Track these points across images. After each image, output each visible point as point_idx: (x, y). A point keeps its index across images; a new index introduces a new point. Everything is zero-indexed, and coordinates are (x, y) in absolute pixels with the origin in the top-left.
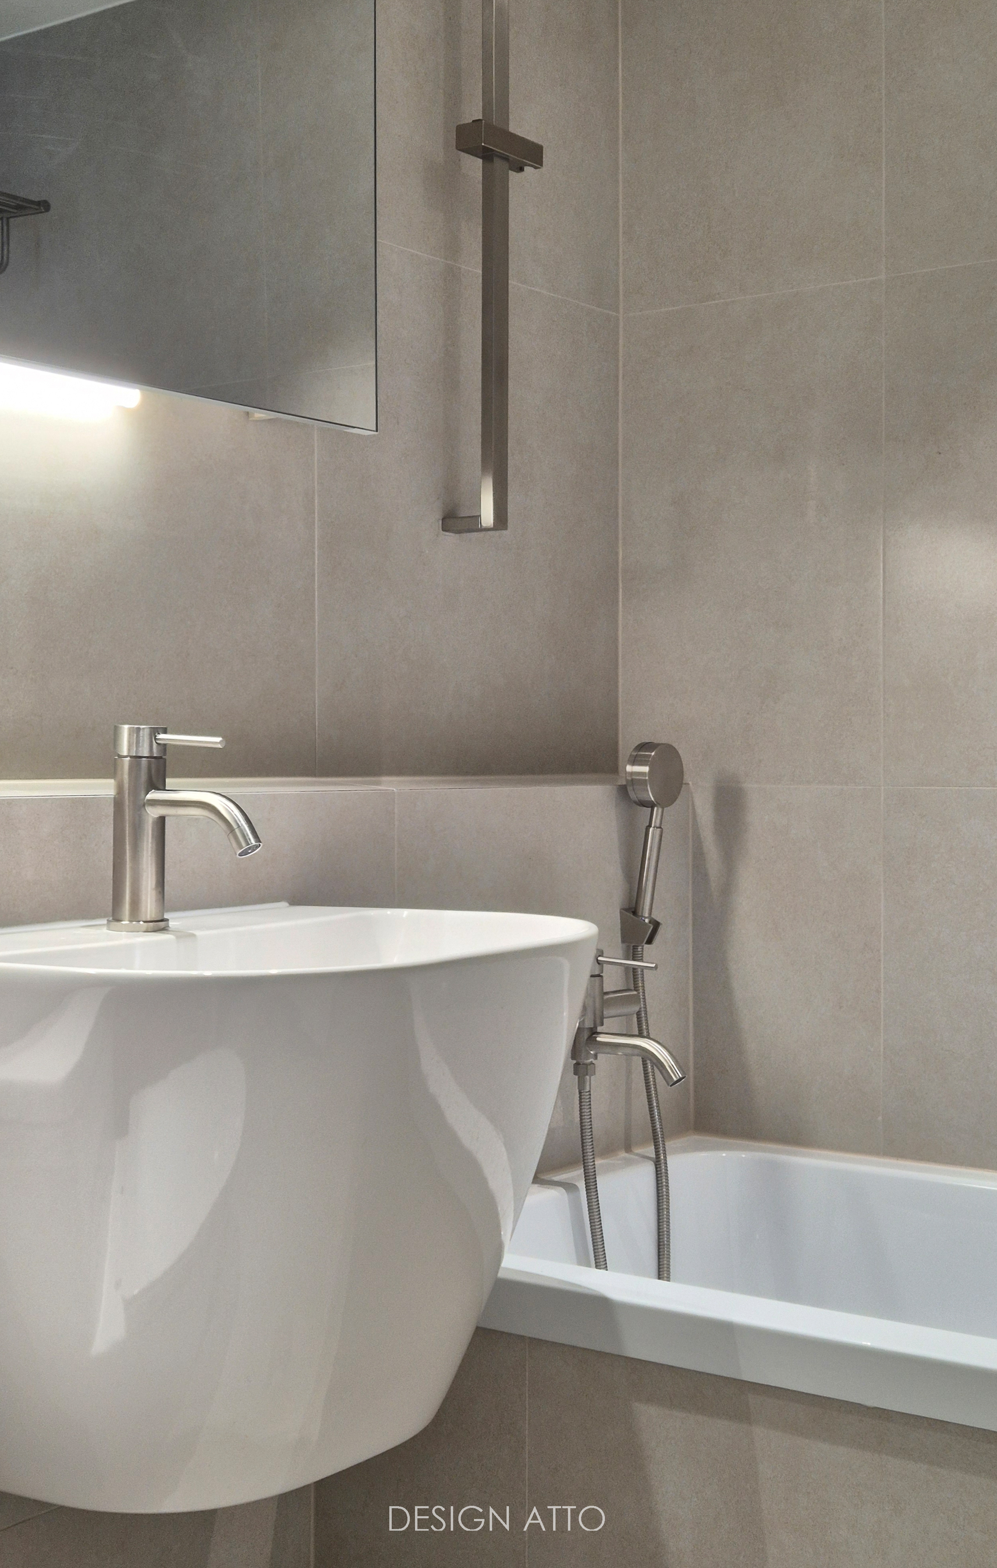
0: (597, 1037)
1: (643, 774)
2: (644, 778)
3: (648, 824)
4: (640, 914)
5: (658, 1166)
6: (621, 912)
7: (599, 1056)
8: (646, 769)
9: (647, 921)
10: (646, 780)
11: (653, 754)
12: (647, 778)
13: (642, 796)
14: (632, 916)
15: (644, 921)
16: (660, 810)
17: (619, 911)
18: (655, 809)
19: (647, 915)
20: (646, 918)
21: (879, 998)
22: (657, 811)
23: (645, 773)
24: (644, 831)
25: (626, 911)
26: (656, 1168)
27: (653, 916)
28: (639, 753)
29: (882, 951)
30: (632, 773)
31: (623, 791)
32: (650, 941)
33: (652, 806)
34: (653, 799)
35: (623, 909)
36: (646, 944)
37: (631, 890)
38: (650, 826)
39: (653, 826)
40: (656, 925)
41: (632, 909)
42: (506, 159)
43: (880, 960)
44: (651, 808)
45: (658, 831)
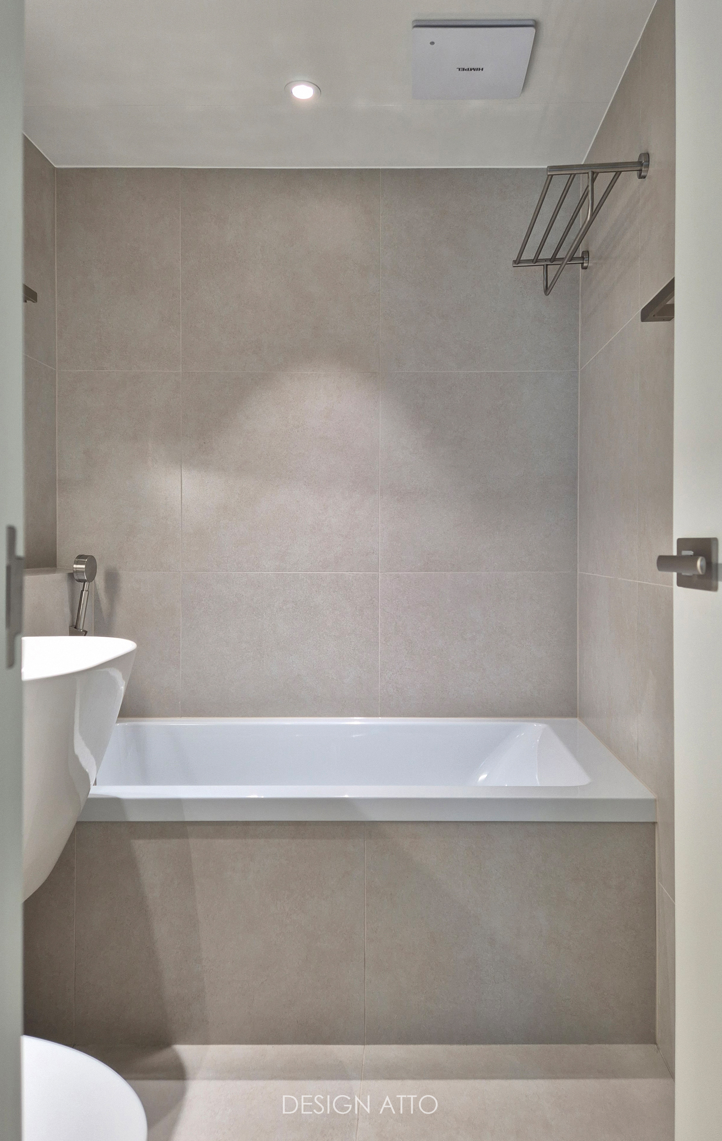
2: (82, 570)
4: (78, 628)
6: (69, 628)
8: (84, 566)
11: (86, 560)
13: (80, 578)
19: (81, 628)
21: (180, 655)
22: (87, 584)
24: (81, 592)
28: (79, 560)
29: (181, 637)
30: (76, 568)
31: (71, 576)
33: (84, 581)
34: (86, 579)
38: (83, 590)
39: (85, 590)
43: (180, 640)
44: (83, 583)
45: (87, 592)
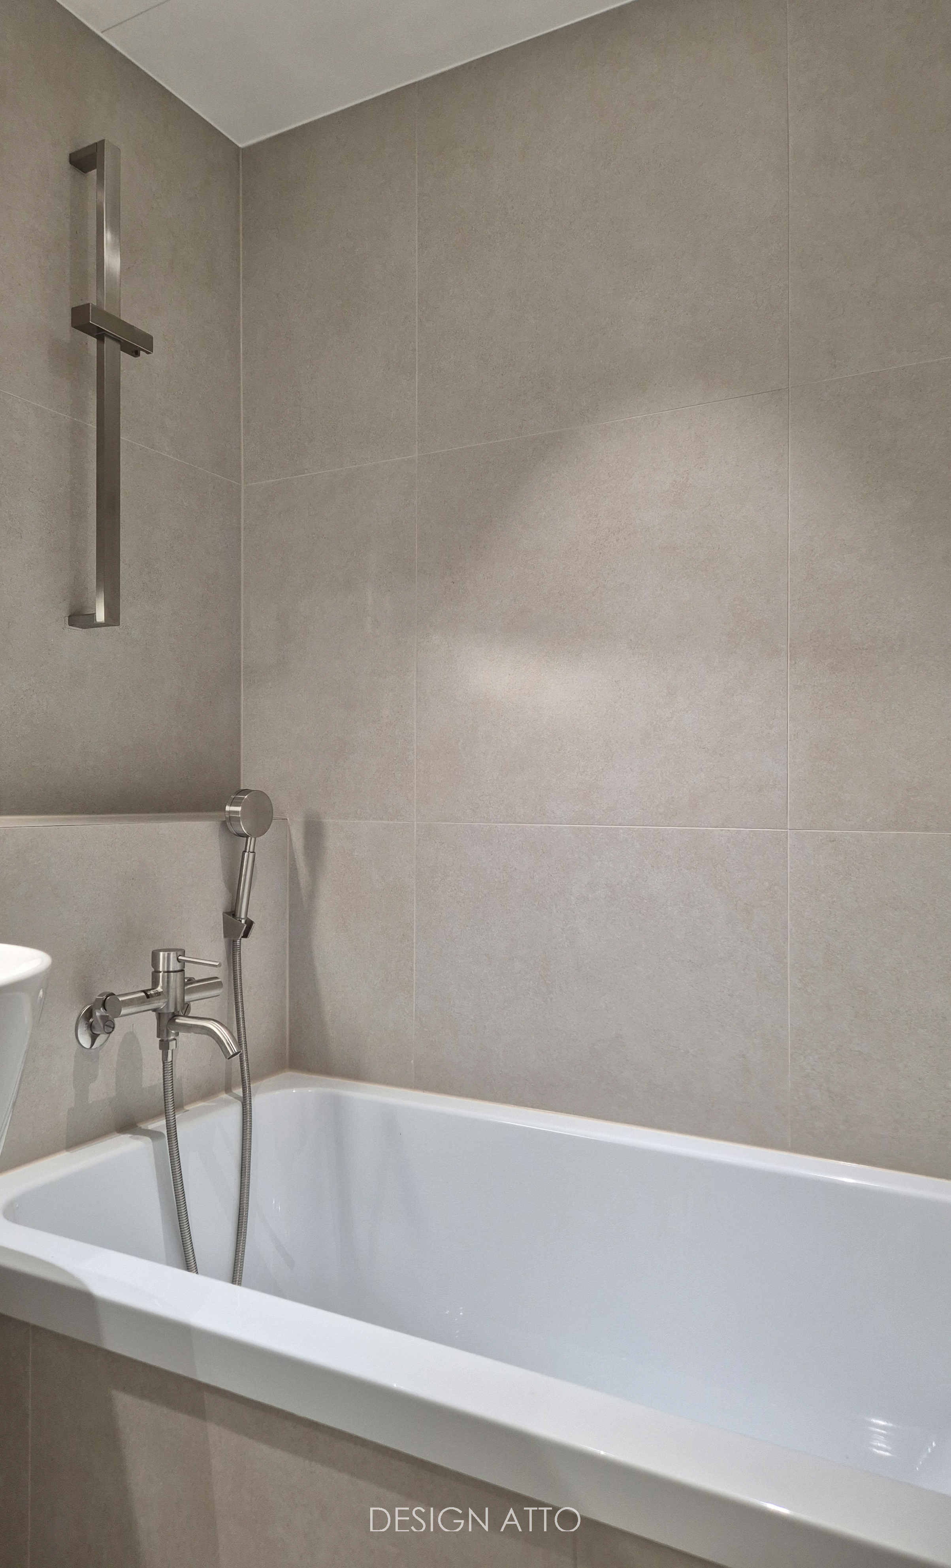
0: (176, 1019)
1: (237, 812)
2: (237, 816)
3: (244, 850)
4: (238, 916)
5: (244, 1106)
6: (223, 915)
7: (180, 1034)
8: (239, 809)
9: (243, 921)
10: (239, 817)
11: (246, 797)
12: (240, 816)
13: (238, 830)
14: (232, 918)
15: (241, 921)
16: (253, 839)
17: (222, 913)
18: (250, 838)
19: (243, 916)
20: (242, 919)
21: (412, 974)
22: (250, 840)
23: (239, 811)
24: (241, 855)
25: (228, 915)
26: (243, 1107)
27: (248, 916)
28: (237, 796)
29: (414, 941)
30: (230, 812)
31: (224, 824)
32: (246, 935)
33: (246, 836)
34: (246, 831)
35: (226, 913)
36: (242, 937)
37: (233, 899)
39: (247, 851)
40: (250, 923)
41: (232, 913)
42: (117, 340)
43: (413, 947)
44: (246, 838)
45: (251, 855)
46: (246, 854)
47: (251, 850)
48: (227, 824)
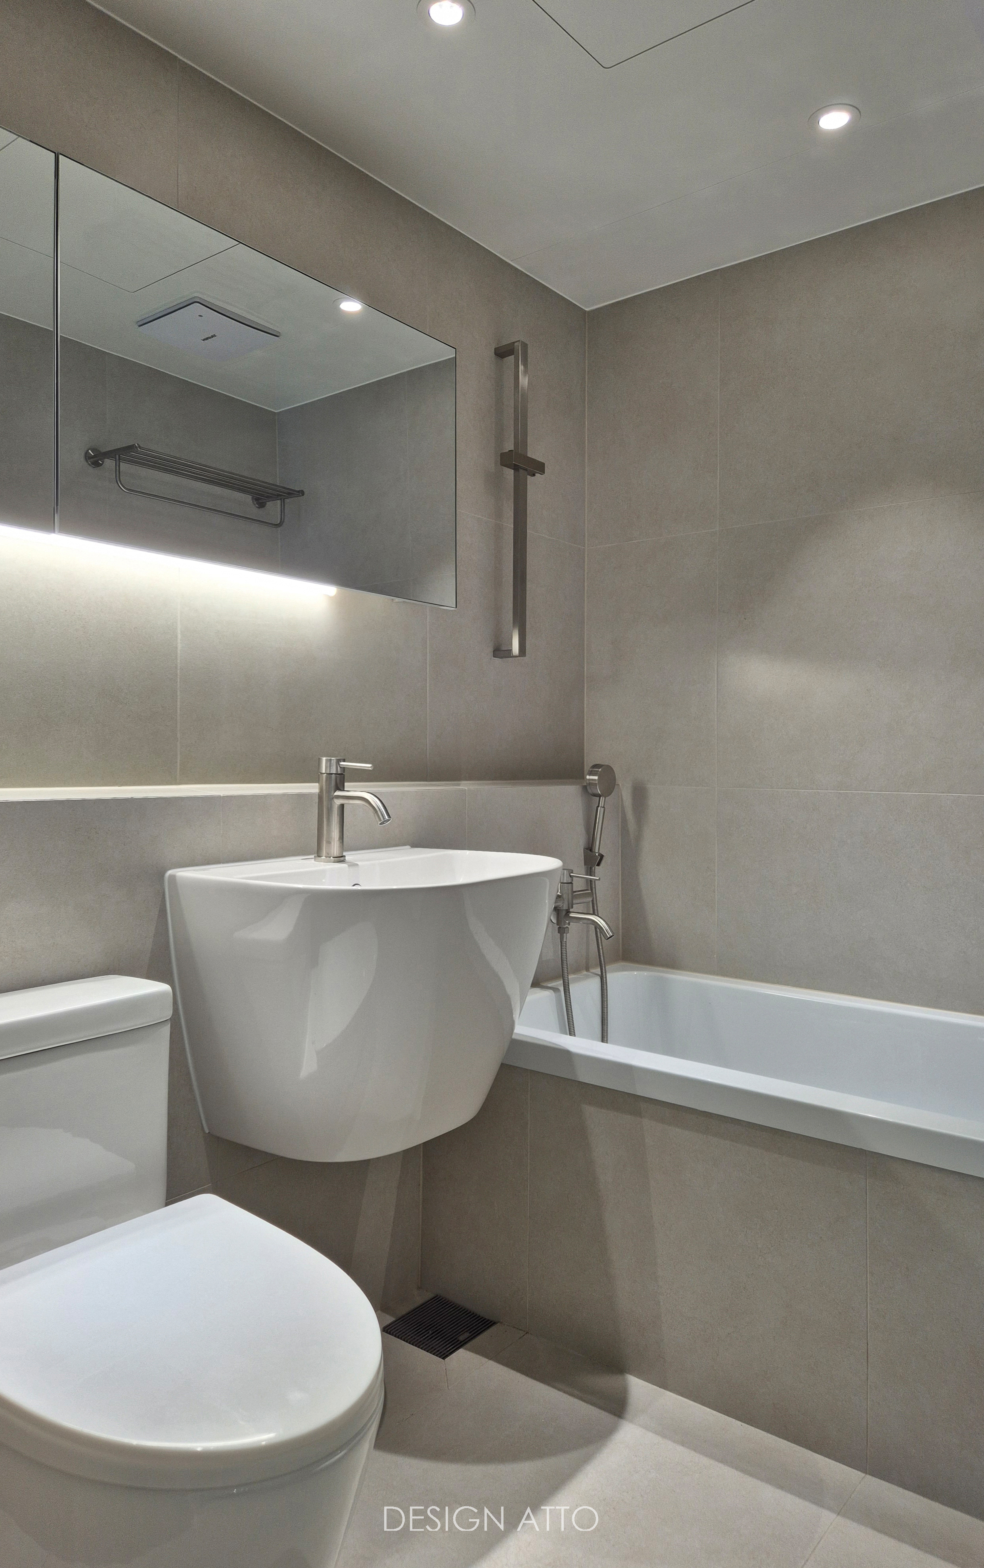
0: (569, 913)
3: (597, 806)
7: (571, 924)
8: (596, 778)
11: (600, 770)
13: (595, 792)
14: (590, 852)
17: (583, 848)
20: (597, 853)
22: (603, 799)
25: (587, 850)
26: (602, 981)
27: (600, 852)
30: (589, 780)
33: (599, 796)
34: (600, 793)
36: (597, 866)
37: (589, 839)
39: (600, 806)
40: (602, 857)
41: (590, 849)
42: (527, 470)
44: (598, 798)
45: (603, 809)
46: (599, 808)
47: (603, 806)
48: (586, 789)
